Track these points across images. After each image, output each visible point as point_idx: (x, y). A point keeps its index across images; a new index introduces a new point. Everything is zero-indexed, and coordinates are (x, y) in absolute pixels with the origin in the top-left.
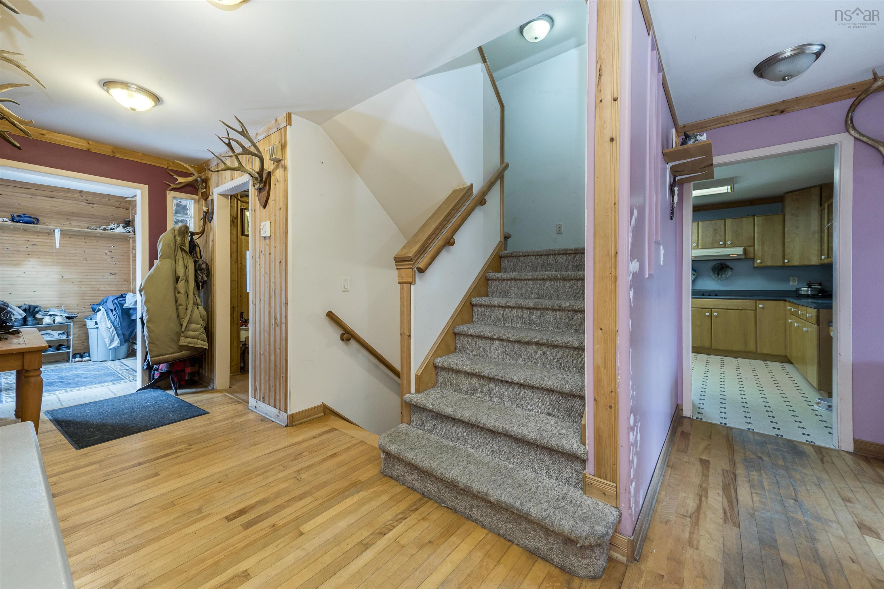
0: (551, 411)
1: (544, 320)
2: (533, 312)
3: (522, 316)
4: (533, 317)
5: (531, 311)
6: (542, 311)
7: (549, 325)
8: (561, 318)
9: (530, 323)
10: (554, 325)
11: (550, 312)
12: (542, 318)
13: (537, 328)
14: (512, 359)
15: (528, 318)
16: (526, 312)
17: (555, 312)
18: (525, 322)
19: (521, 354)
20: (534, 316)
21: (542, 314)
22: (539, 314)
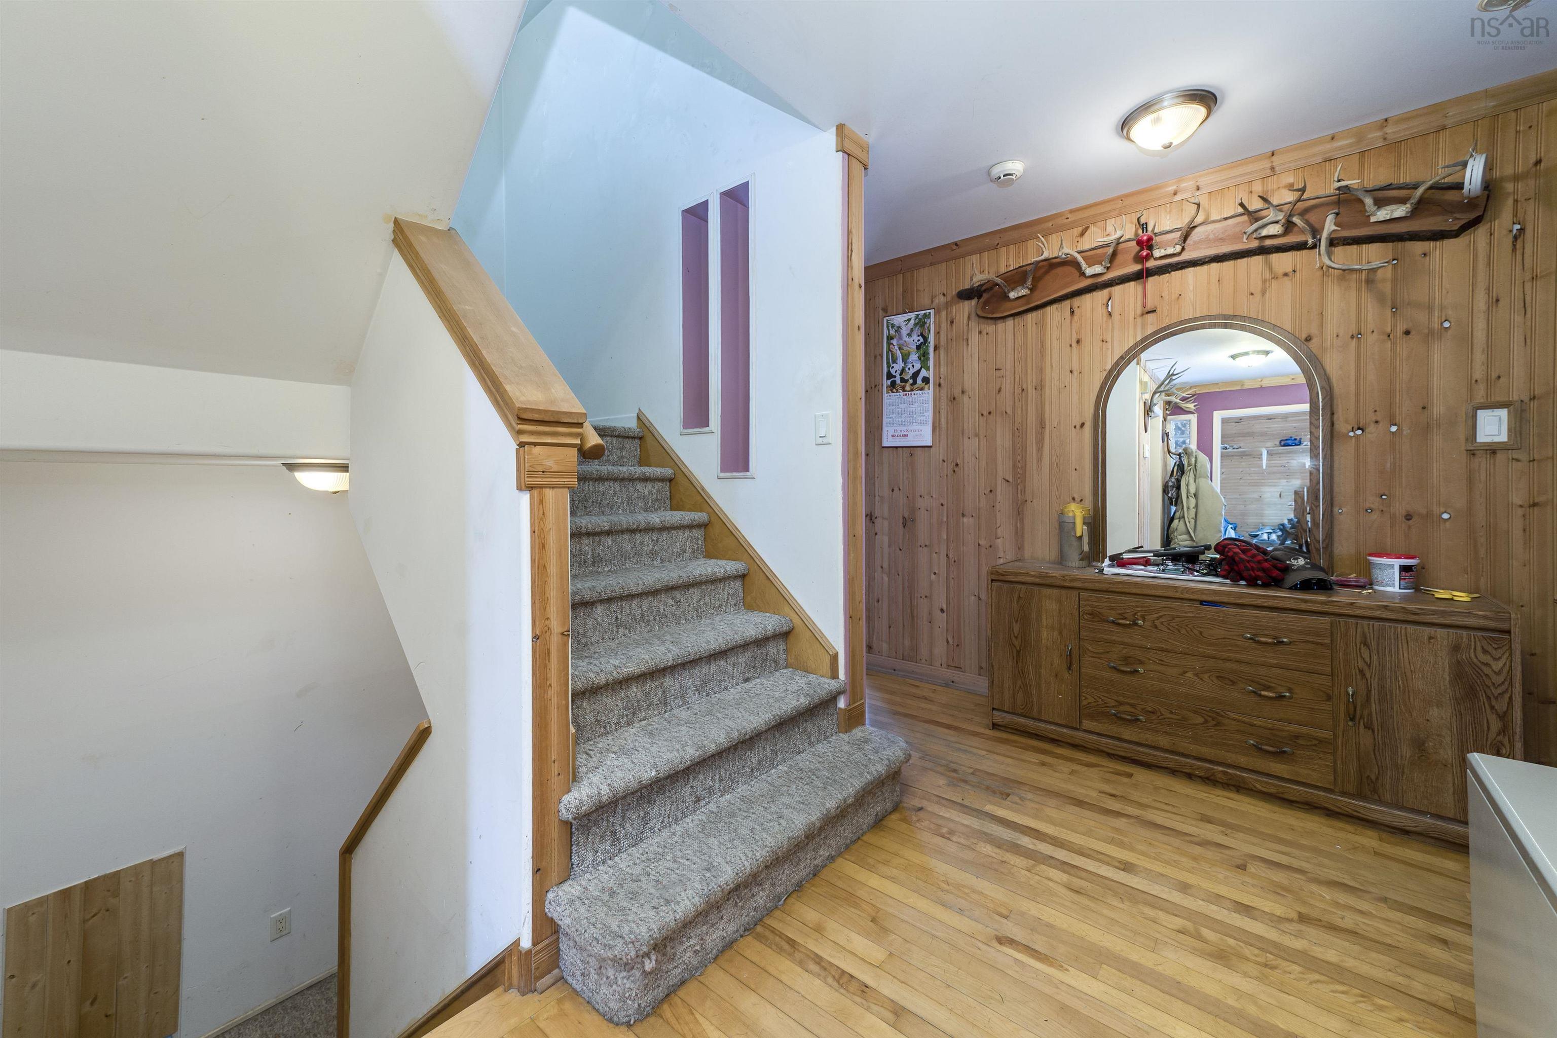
0: (747, 675)
1: (618, 552)
2: (600, 541)
3: (580, 551)
4: (599, 550)
5: (597, 539)
6: (614, 537)
7: (625, 560)
8: (642, 543)
9: (594, 563)
10: (633, 557)
11: (626, 537)
12: (615, 549)
13: (606, 569)
14: (629, 630)
15: (590, 553)
16: (587, 542)
17: (633, 535)
18: (585, 562)
19: (642, 615)
20: (601, 547)
21: (613, 541)
22: (610, 543)
